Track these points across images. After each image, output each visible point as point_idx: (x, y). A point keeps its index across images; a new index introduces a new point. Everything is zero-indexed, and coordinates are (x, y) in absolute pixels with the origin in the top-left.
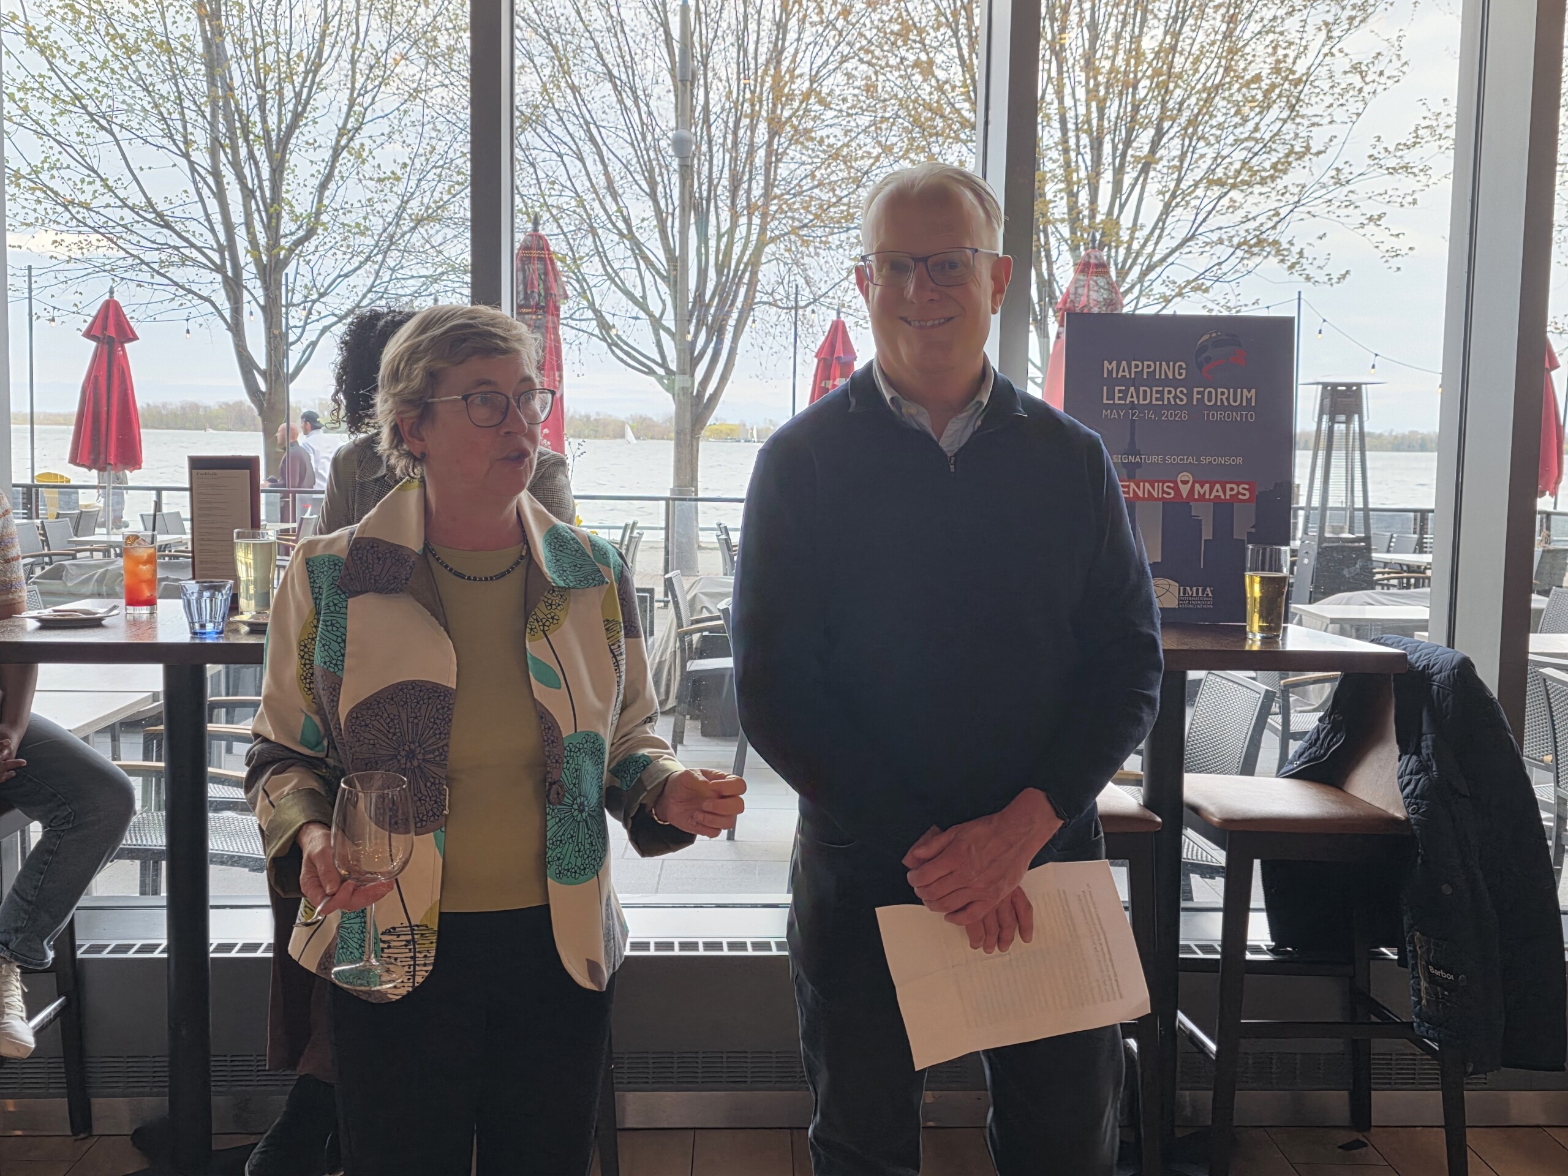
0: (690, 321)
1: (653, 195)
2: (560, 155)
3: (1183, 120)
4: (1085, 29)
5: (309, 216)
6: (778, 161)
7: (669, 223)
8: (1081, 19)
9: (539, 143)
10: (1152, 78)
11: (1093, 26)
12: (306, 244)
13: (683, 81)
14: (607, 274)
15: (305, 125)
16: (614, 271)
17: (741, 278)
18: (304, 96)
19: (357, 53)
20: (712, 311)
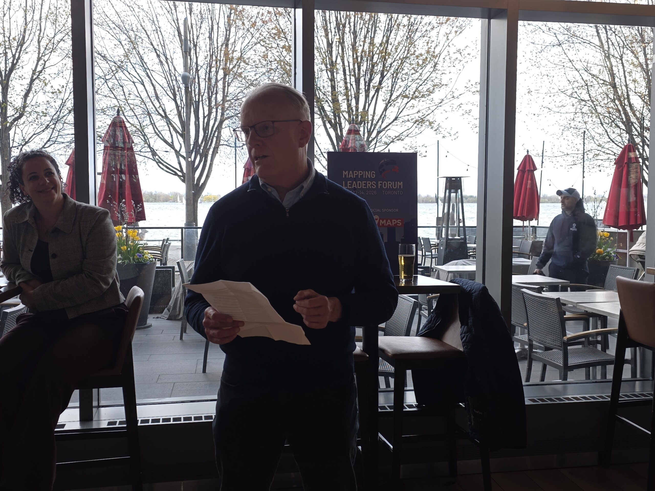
0: (192, 153)
1: (175, 100)
2: (134, 82)
3: (392, 71)
4: (352, 34)
5: (20, 108)
6: (228, 86)
7: (182, 112)
8: (350, 30)
9: (124, 77)
10: (379, 54)
11: (355, 33)
12: (19, 120)
13: (186, 52)
14: (156, 132)
15: (18, 68)
16: (159, 131)
17: (214, 134)
18: (17, 56)
19: (41, 38)
20: (202, 148)
